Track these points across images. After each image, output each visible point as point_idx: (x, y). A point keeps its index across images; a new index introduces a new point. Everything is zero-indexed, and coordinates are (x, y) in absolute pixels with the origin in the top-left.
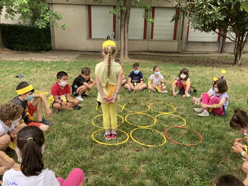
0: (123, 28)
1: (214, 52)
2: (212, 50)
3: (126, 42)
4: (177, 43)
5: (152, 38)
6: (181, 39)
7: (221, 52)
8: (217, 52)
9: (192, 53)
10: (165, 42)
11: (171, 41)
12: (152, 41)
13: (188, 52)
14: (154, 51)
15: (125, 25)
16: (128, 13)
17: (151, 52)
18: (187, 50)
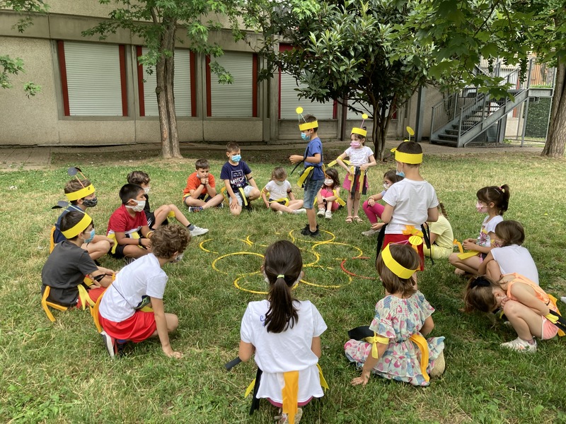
0: (162, 94)
1: (330, 139)
2: (326, 135)
3: (172, 123)
4: (261, 123)
5: (209, 113)
6: (269, 116)
7: (341, 139)
8: (335, 138)
9: (291, 144)
10: (237, 123)
11: (250, 120)
12: (210, 120)
13: (283, 142)
14: (217, 140)
15: (166, 87)
16: (170, 64)
17: (210, 143)
18: (281, 137)
